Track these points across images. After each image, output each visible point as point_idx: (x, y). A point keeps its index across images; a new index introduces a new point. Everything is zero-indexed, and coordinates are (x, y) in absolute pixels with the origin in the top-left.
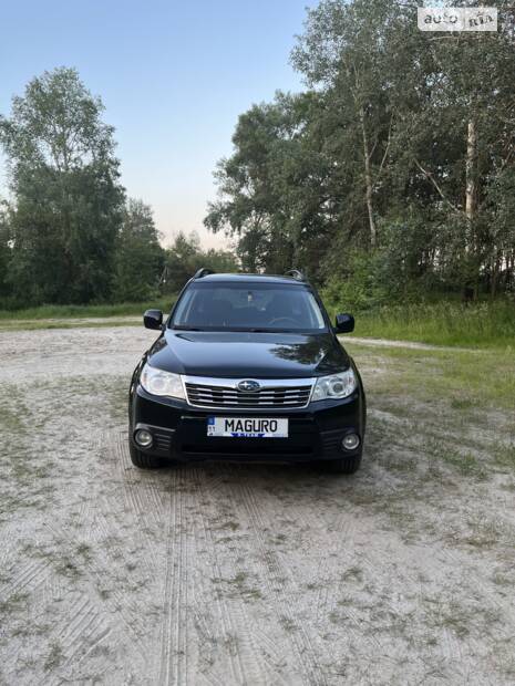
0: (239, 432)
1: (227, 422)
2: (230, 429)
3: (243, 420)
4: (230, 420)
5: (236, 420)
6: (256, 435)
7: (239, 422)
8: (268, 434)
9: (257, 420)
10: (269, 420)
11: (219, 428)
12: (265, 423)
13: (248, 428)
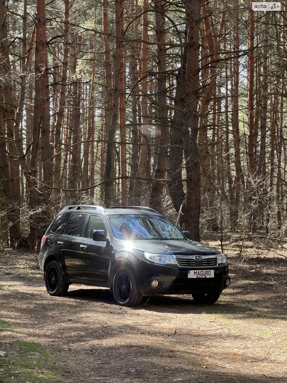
0: (199, 276)
1: (194, 272)
2: (195, 275)
3: (200, 271)
4: (195, 271)
5: (198, 271)
6: (204, 277)
7: (199, 272)
8: (208, 277)
9: (204, 271)
10: (208, 271)
11: (192, 275)
12: (207, 272)
13: (202, 274)
